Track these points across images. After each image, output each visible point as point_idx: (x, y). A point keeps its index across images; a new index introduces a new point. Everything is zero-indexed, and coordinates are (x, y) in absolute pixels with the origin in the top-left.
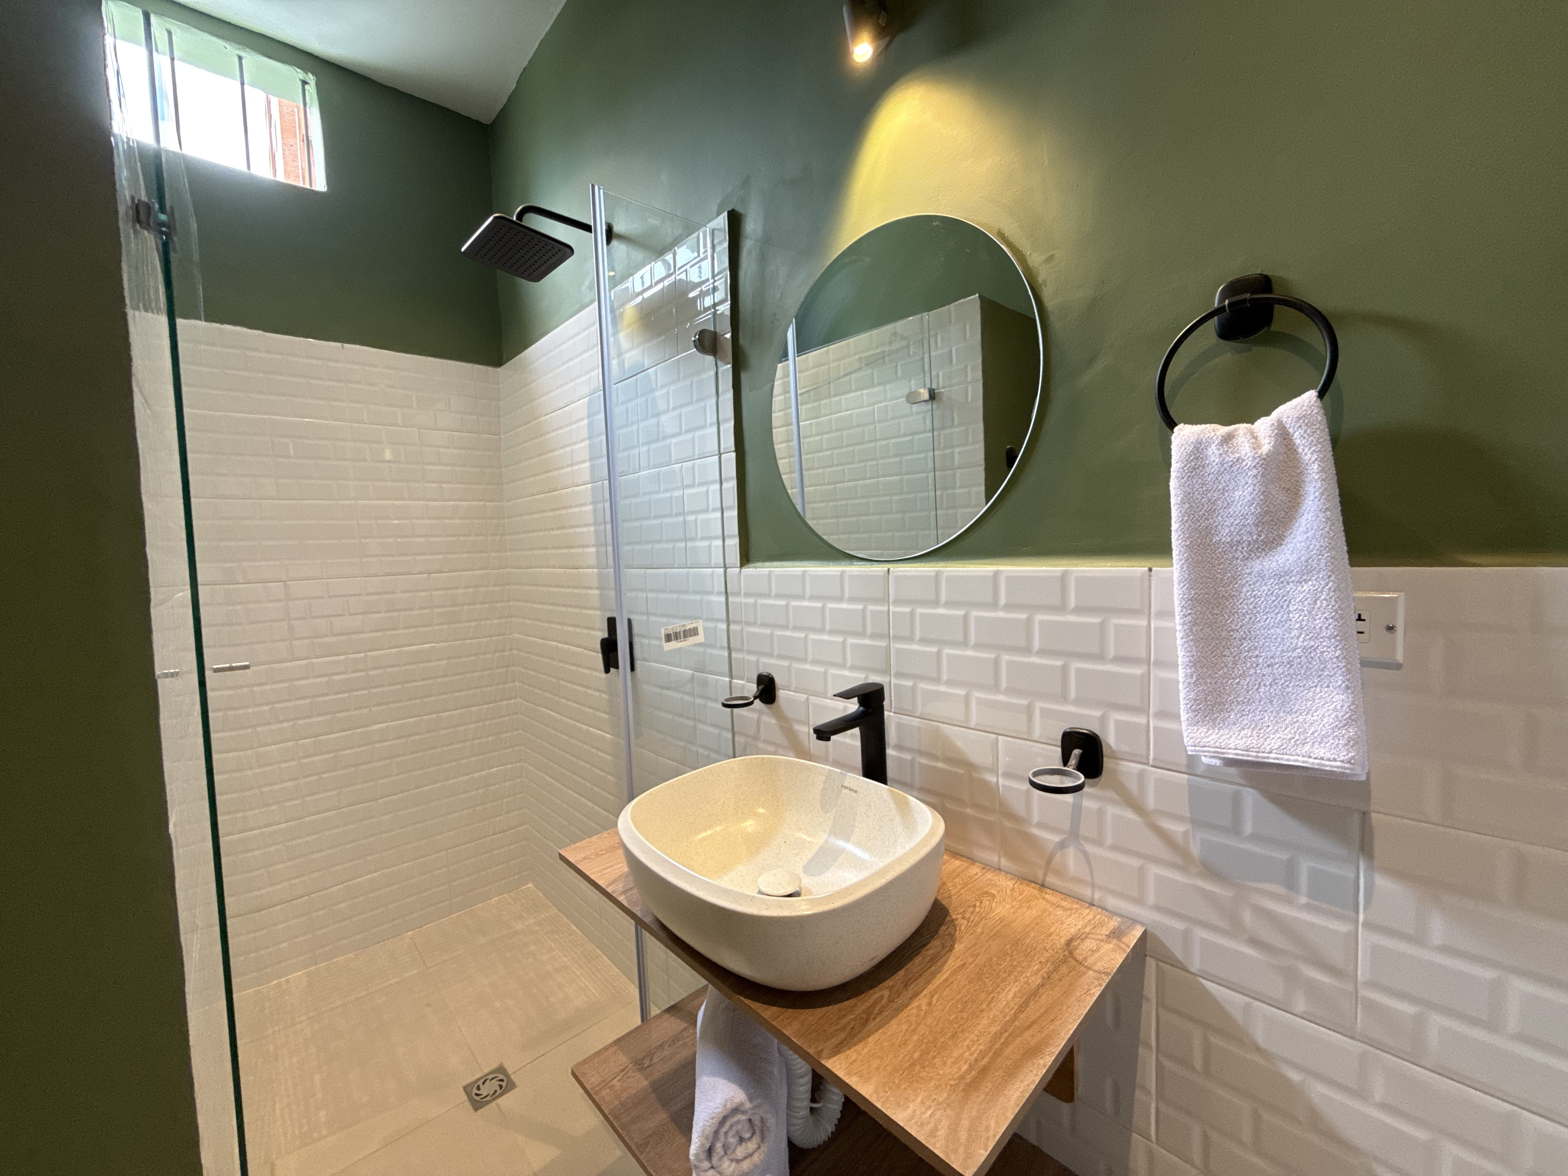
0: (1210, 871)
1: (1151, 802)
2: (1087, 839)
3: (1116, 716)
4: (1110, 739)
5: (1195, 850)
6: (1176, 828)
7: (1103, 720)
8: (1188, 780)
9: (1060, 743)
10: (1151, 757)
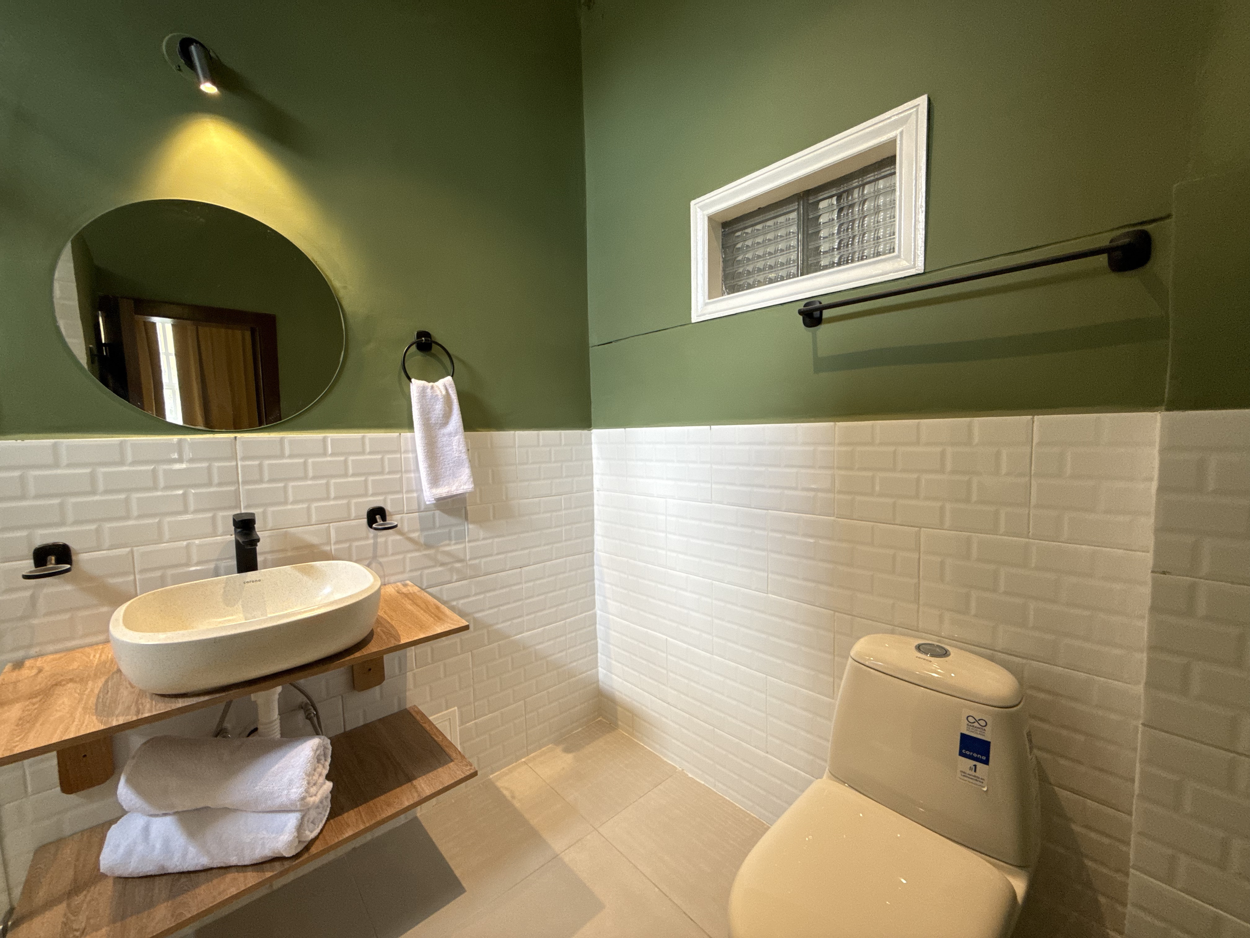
0: (428, 546)
1: (406, 529)
2: (382, 556)
3: (390, 497)
4: (388, 508)
5: (422, 540)
6: (415, 535)
7: (385, 500)
8: (419, 515)
9: (366, 516)
10: (405, 510)
